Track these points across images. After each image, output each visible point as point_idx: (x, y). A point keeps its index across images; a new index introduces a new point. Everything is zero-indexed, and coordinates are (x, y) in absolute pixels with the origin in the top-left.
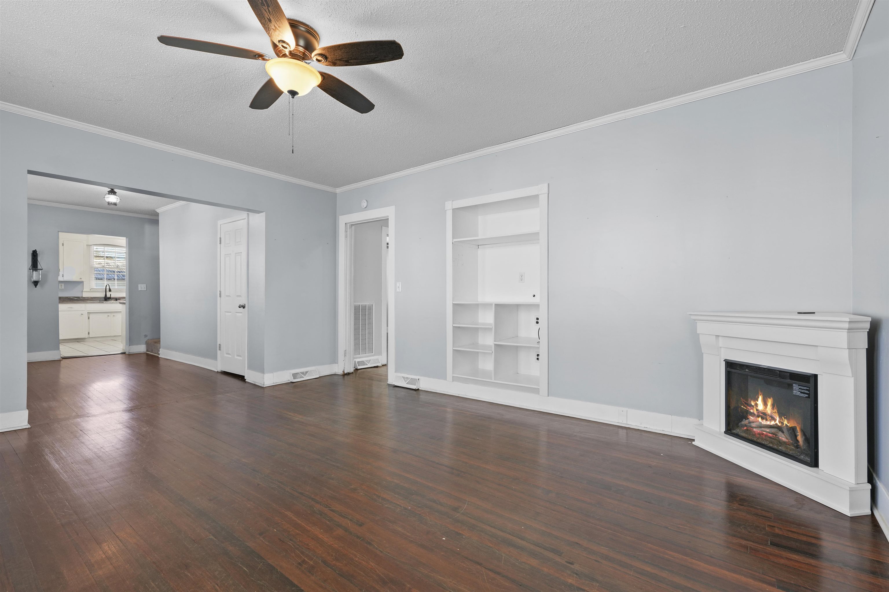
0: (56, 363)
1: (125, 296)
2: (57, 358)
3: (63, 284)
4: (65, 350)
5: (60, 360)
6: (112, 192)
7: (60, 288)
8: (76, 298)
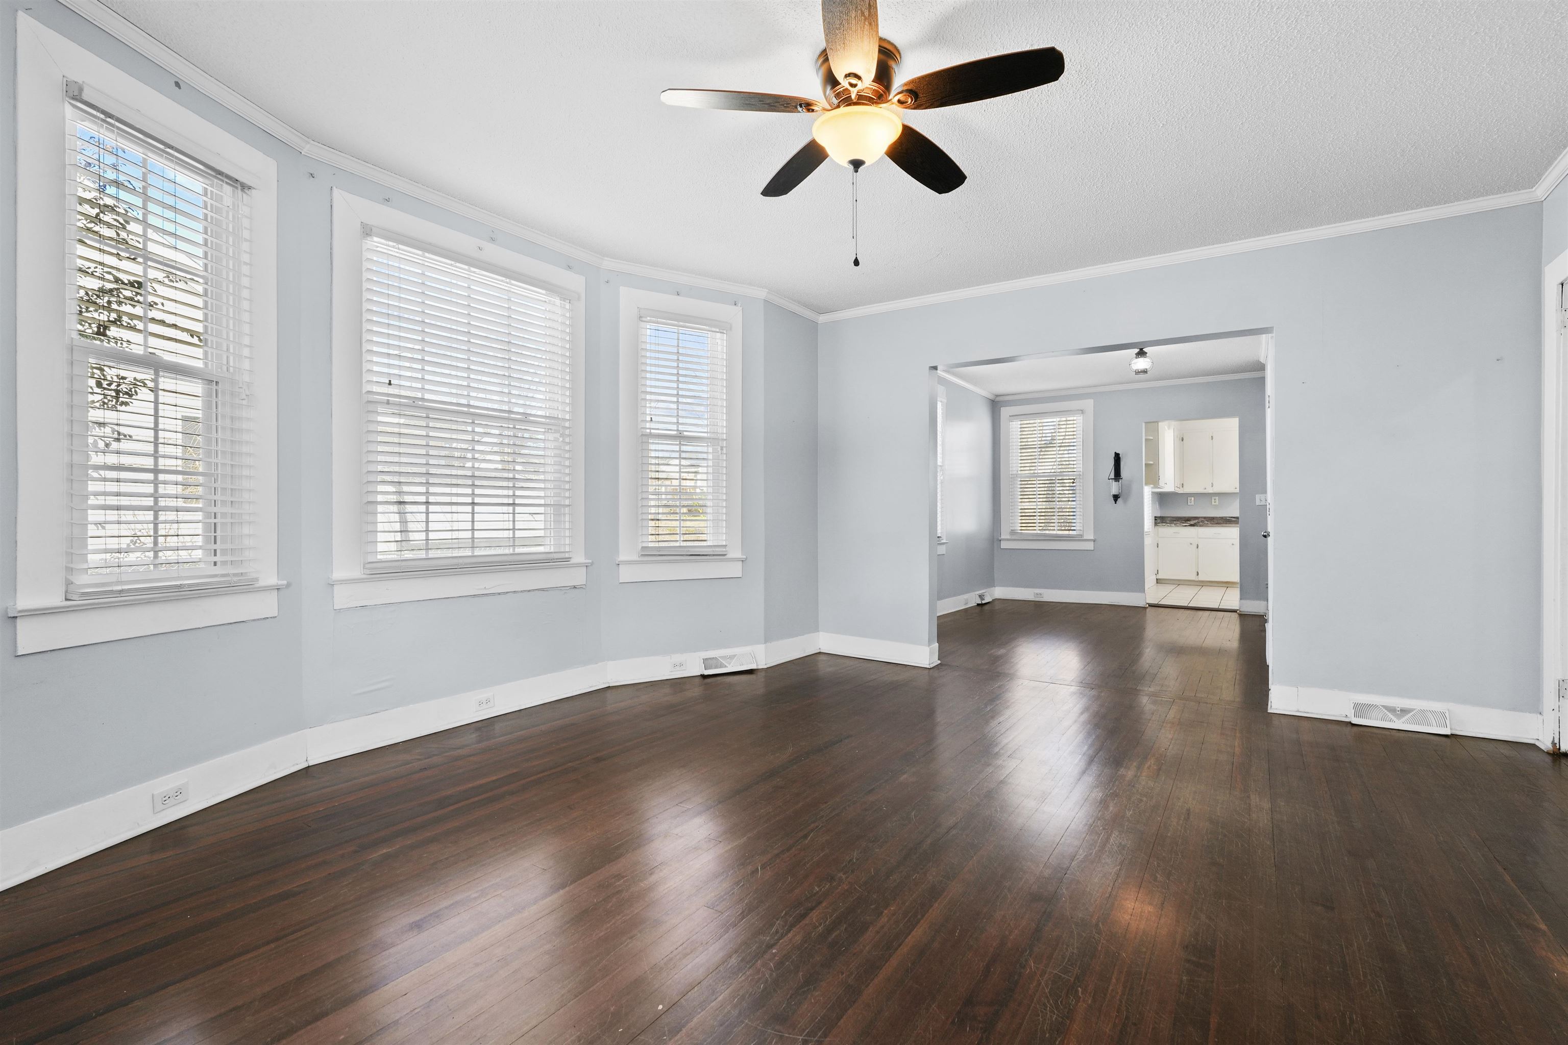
0: (1138, 611)
1: (1237, 514)
2: (1141, 604)
3: (1217, 498)
4: (1152, 594)
5: (1145, 608)
6: (1141, 353)
7: (1213, 503)
8: (1233, 519)
